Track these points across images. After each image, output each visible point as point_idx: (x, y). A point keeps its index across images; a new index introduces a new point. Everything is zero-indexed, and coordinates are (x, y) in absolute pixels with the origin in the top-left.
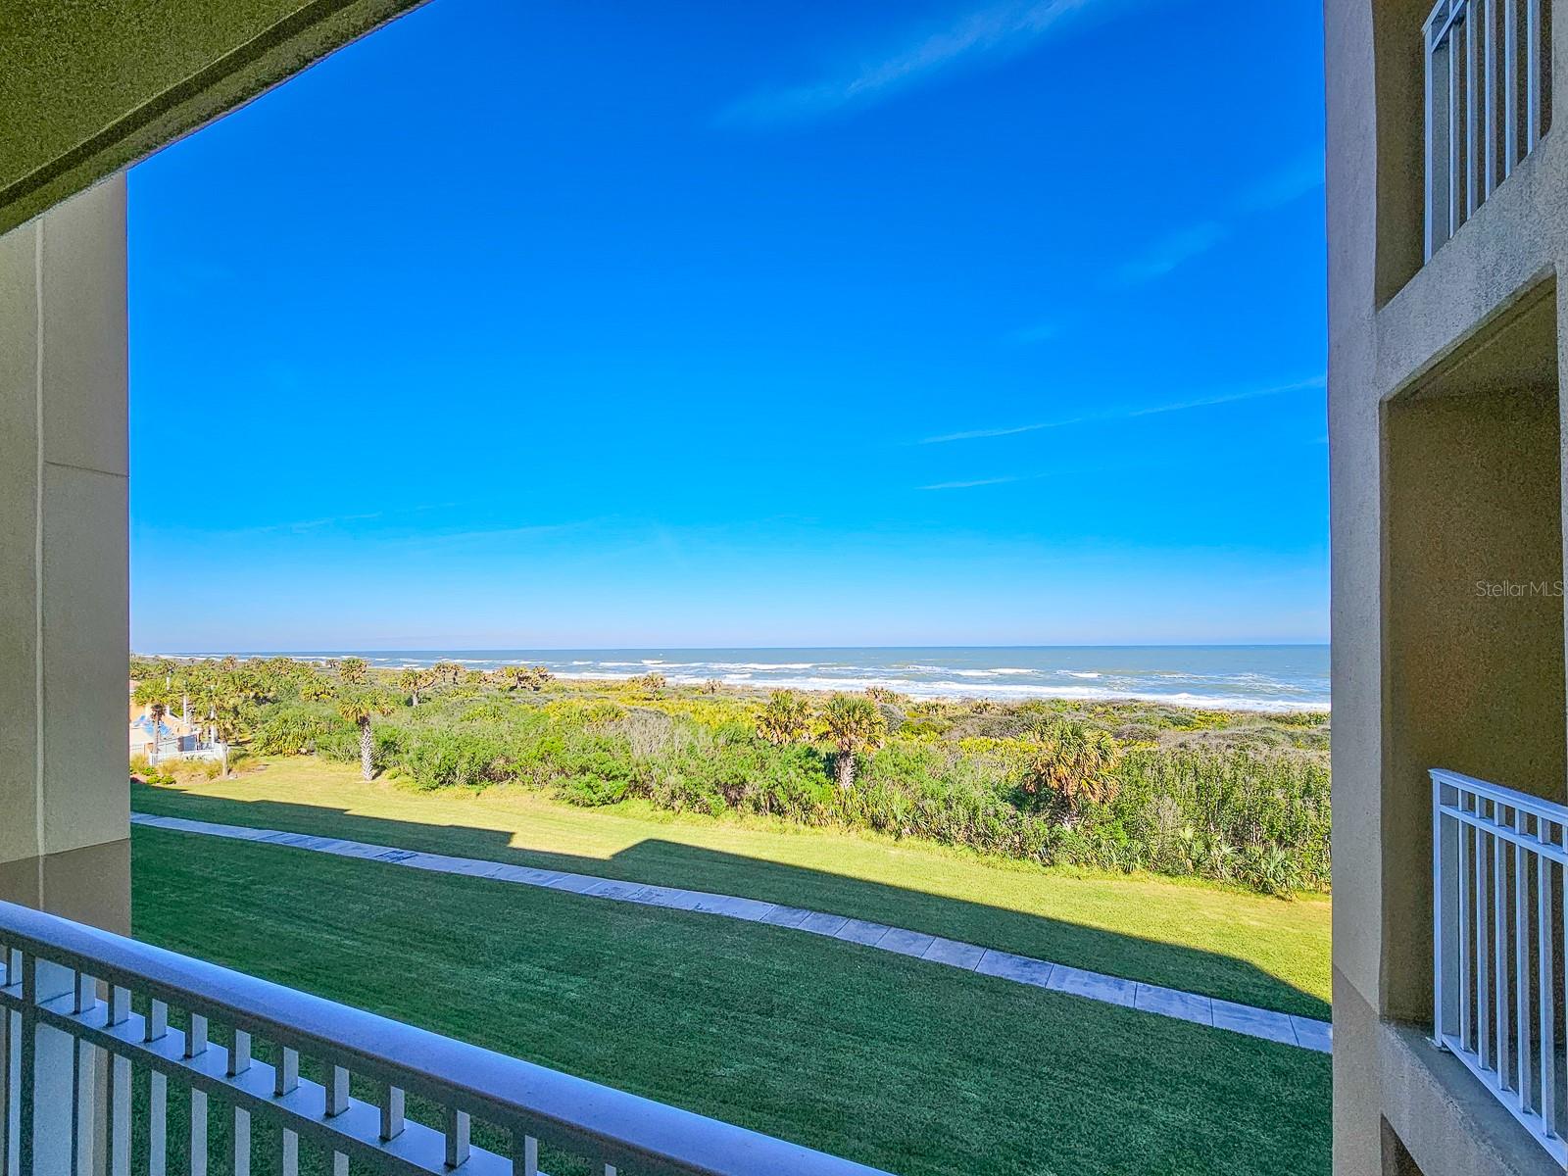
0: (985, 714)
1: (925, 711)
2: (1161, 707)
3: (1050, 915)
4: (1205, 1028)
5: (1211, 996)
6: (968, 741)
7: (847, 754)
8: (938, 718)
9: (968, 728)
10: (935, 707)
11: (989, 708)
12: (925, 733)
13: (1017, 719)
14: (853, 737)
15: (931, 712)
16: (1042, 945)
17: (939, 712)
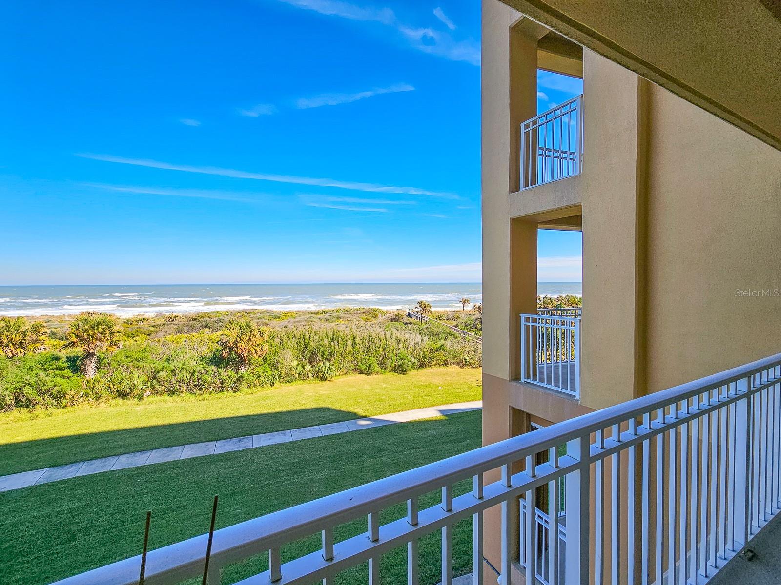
0: (176, 322)
1: (135, 323)
2: (267, 311)
3: (244, 414)
4: (321, 437)
5: (319, 424)
6: (169, 337)
7: (92, 355)
8: (145, 326)
9: (168, 330)
10: (142, 320)
11: (177, 318)
12: (138, 336)
13: (198, 322)
14: (99, 343)
15: (139, 324)
16: (245, 429)
17: (145, 323)
